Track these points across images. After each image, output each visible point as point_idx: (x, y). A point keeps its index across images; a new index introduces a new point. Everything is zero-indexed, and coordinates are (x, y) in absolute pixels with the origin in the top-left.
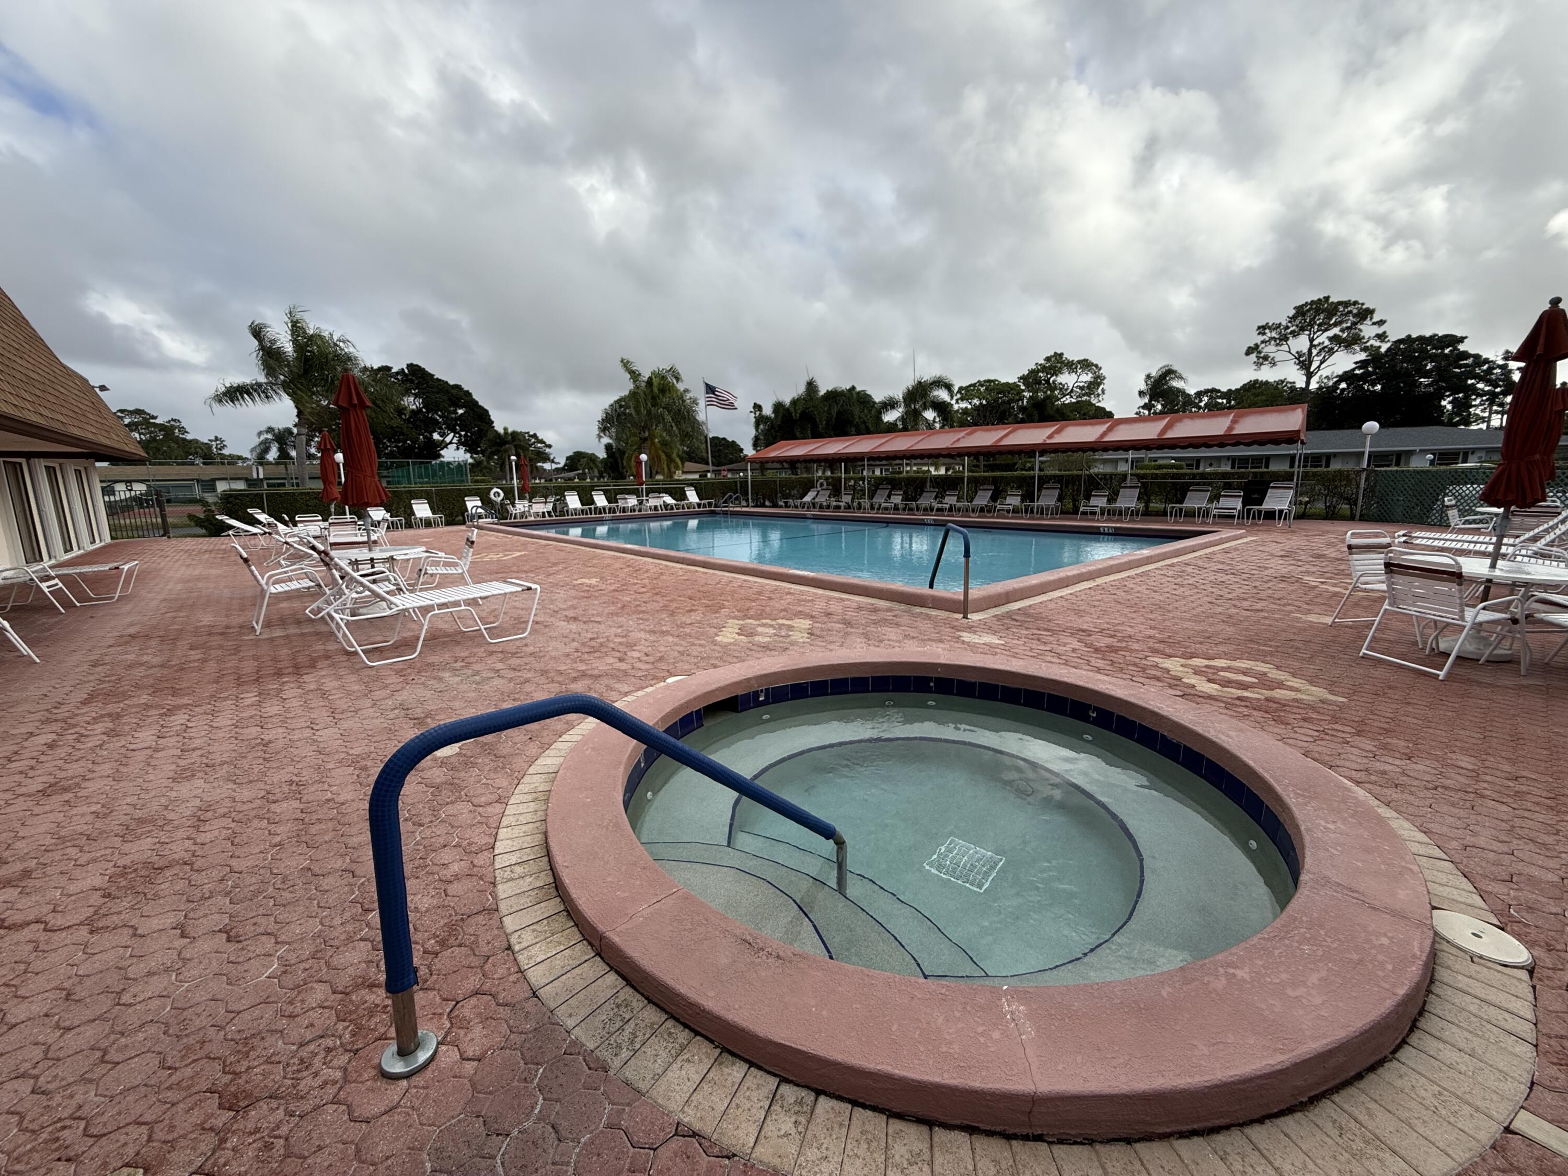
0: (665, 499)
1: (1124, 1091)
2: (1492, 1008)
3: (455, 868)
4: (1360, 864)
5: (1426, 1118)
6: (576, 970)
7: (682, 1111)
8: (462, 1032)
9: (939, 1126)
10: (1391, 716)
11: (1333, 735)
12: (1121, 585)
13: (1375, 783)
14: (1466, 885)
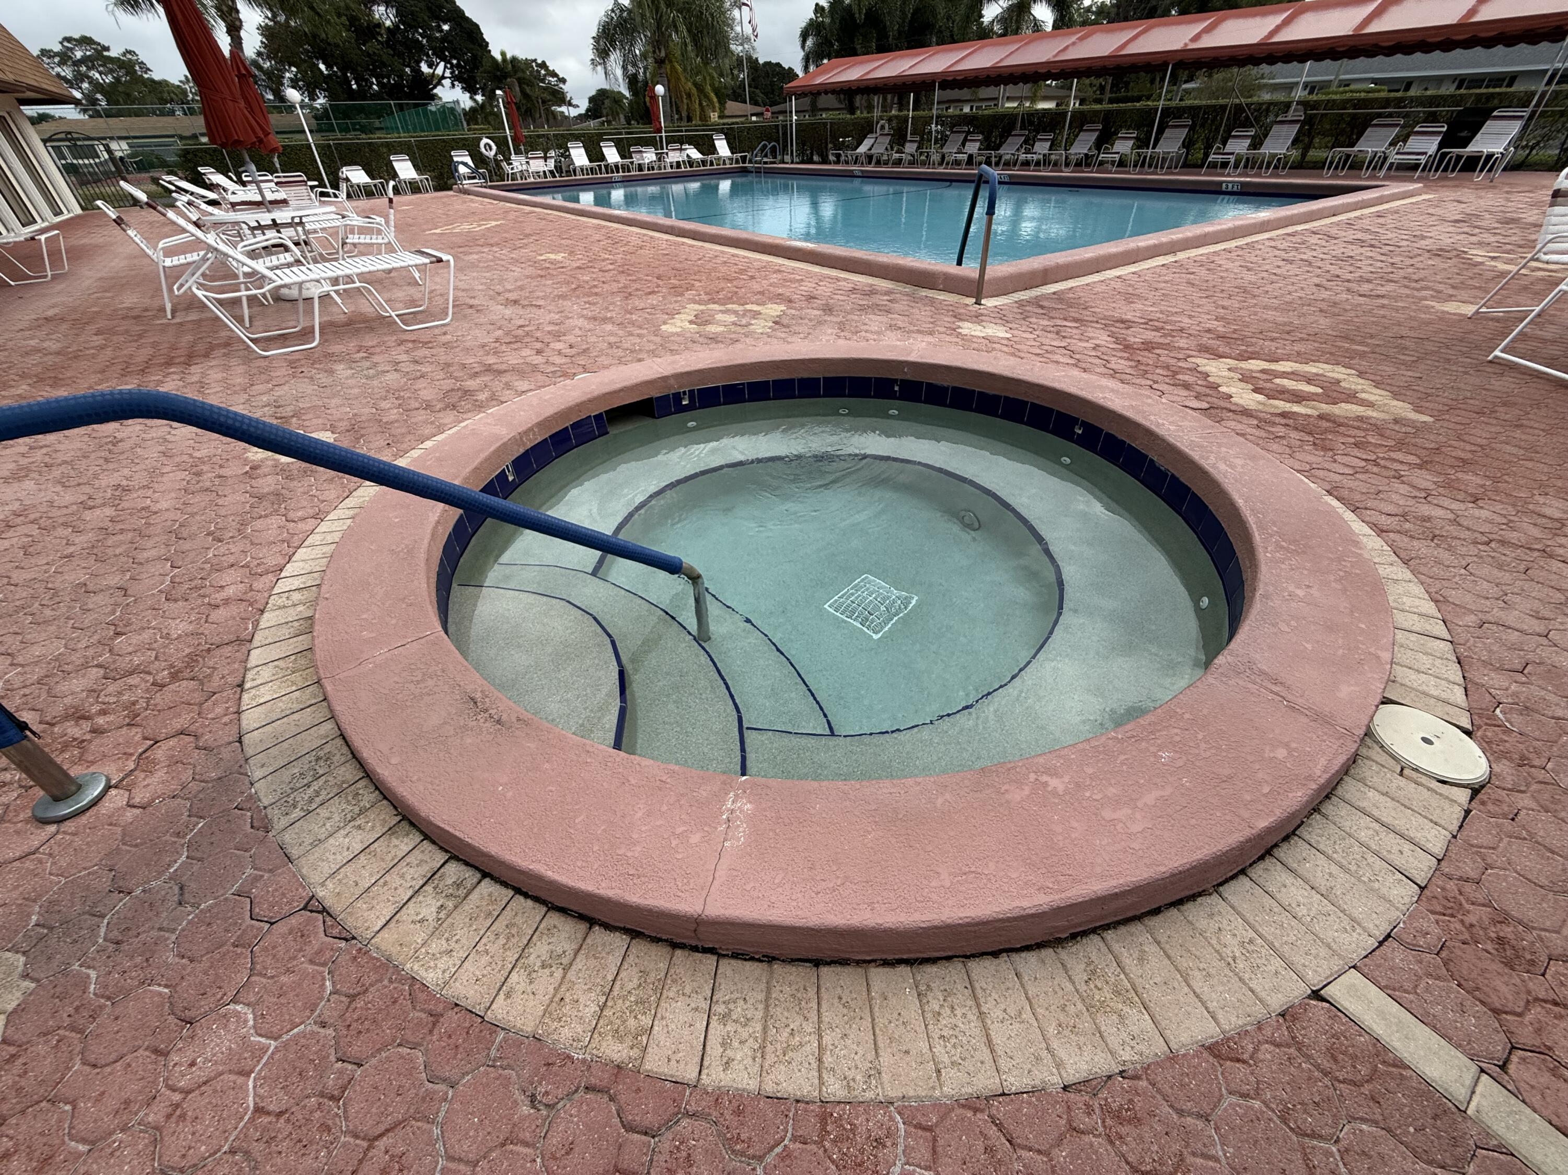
0: (688, 152)
1: (811, 924)
2: (1392, 835)
3: (230, 591)
4: (1309, 646)
5: (1213, 971)
6: (296, 716)
7: (323, 884)
8: (142, 775)
9: (600, 925)
10: (1484, 442)
11: (1385, 467)
12: (1209, 264)
13: (1405, 533)
14: (1455, 673)
